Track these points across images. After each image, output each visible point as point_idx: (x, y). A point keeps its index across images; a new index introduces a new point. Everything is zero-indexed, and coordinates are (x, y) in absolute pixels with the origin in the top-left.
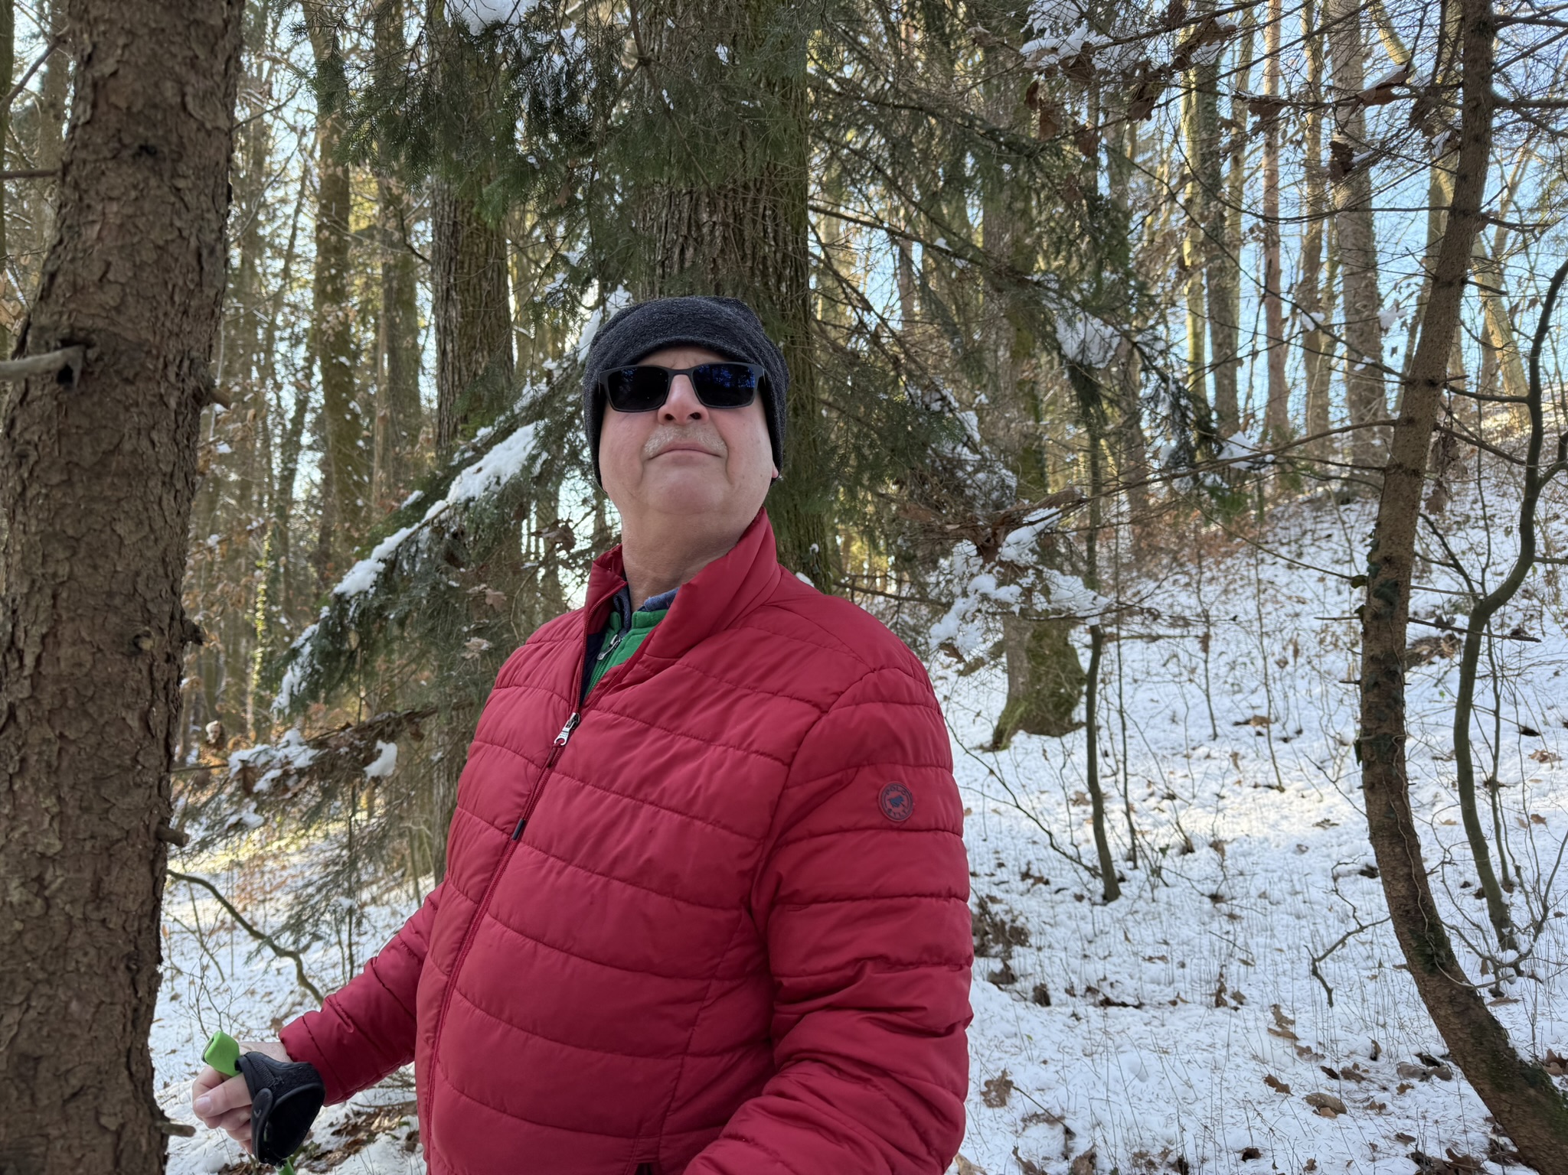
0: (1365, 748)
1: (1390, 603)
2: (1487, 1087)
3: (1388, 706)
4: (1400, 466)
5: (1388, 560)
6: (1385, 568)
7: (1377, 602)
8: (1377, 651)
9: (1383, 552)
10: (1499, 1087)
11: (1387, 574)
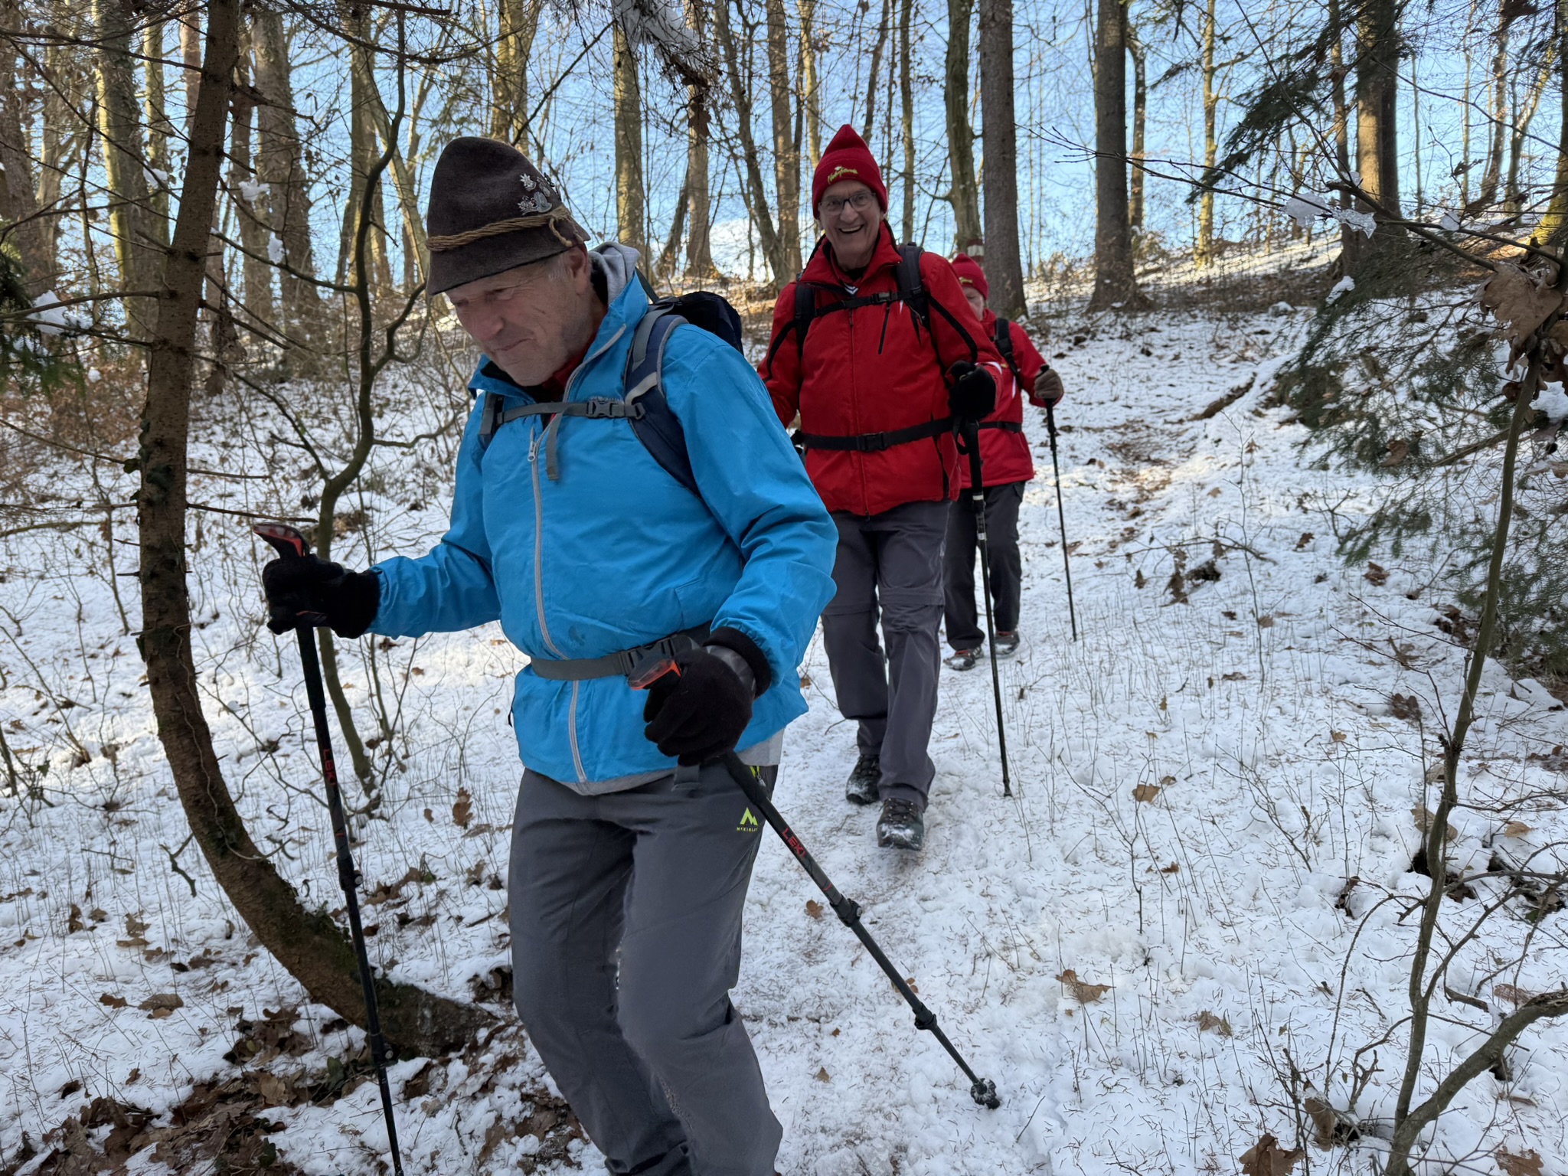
0: (149, 645)
1: (163, 488)
2: (279, 947)
3: (169, 597)
4: (165, 342)
5: (160, 443)
6: (156, 451)
7: (152, 489)
8: (154, 539)
9: (153, 434)
10: (288, 944)
11: (159, 459)
